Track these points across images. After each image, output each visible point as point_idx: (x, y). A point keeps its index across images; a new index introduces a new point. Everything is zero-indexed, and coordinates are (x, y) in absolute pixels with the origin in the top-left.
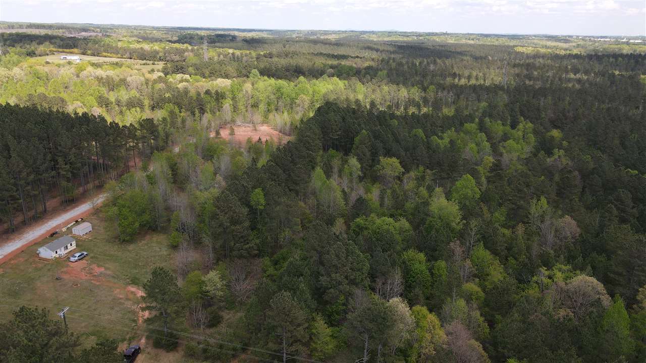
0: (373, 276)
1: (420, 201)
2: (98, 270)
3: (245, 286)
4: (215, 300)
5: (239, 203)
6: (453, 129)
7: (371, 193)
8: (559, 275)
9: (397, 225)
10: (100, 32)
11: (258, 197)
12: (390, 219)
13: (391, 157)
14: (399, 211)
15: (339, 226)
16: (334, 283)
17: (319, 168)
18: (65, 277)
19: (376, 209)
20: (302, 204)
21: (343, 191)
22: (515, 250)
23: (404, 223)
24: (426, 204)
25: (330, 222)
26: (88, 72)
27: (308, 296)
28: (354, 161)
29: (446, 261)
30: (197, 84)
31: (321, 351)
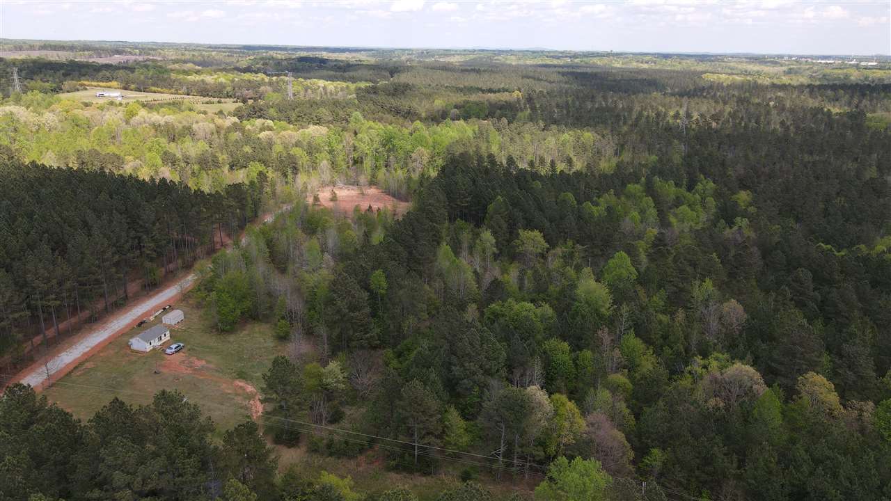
0: (510, 368)
1: (566, 283)
2: (200, 364)
3: (368, 379)
4: (335, 394)
5: (358, 286)
6: (612, 191)
7: (508, 274)
8: (714, 364)
9: (539, 311)
10: (140, 55)
11: (378, 279)
12: (529, 304)
13: (532, 230)
14: (541, 295)
15: (471, 312)
16: (468, 373)
17: (445, 244)
18: (164, 371)
19: (514, 293)
20: (427, 287)
21: (475, 272)
22: (671, 338)
23: (547, 309)
24: (573, 286)
25: (462, 307)
26: (141, 117)
27: (440, 386)
28: (487, 236)
29: (593, 351)
30: (283, 133)
31: (455, 444)
